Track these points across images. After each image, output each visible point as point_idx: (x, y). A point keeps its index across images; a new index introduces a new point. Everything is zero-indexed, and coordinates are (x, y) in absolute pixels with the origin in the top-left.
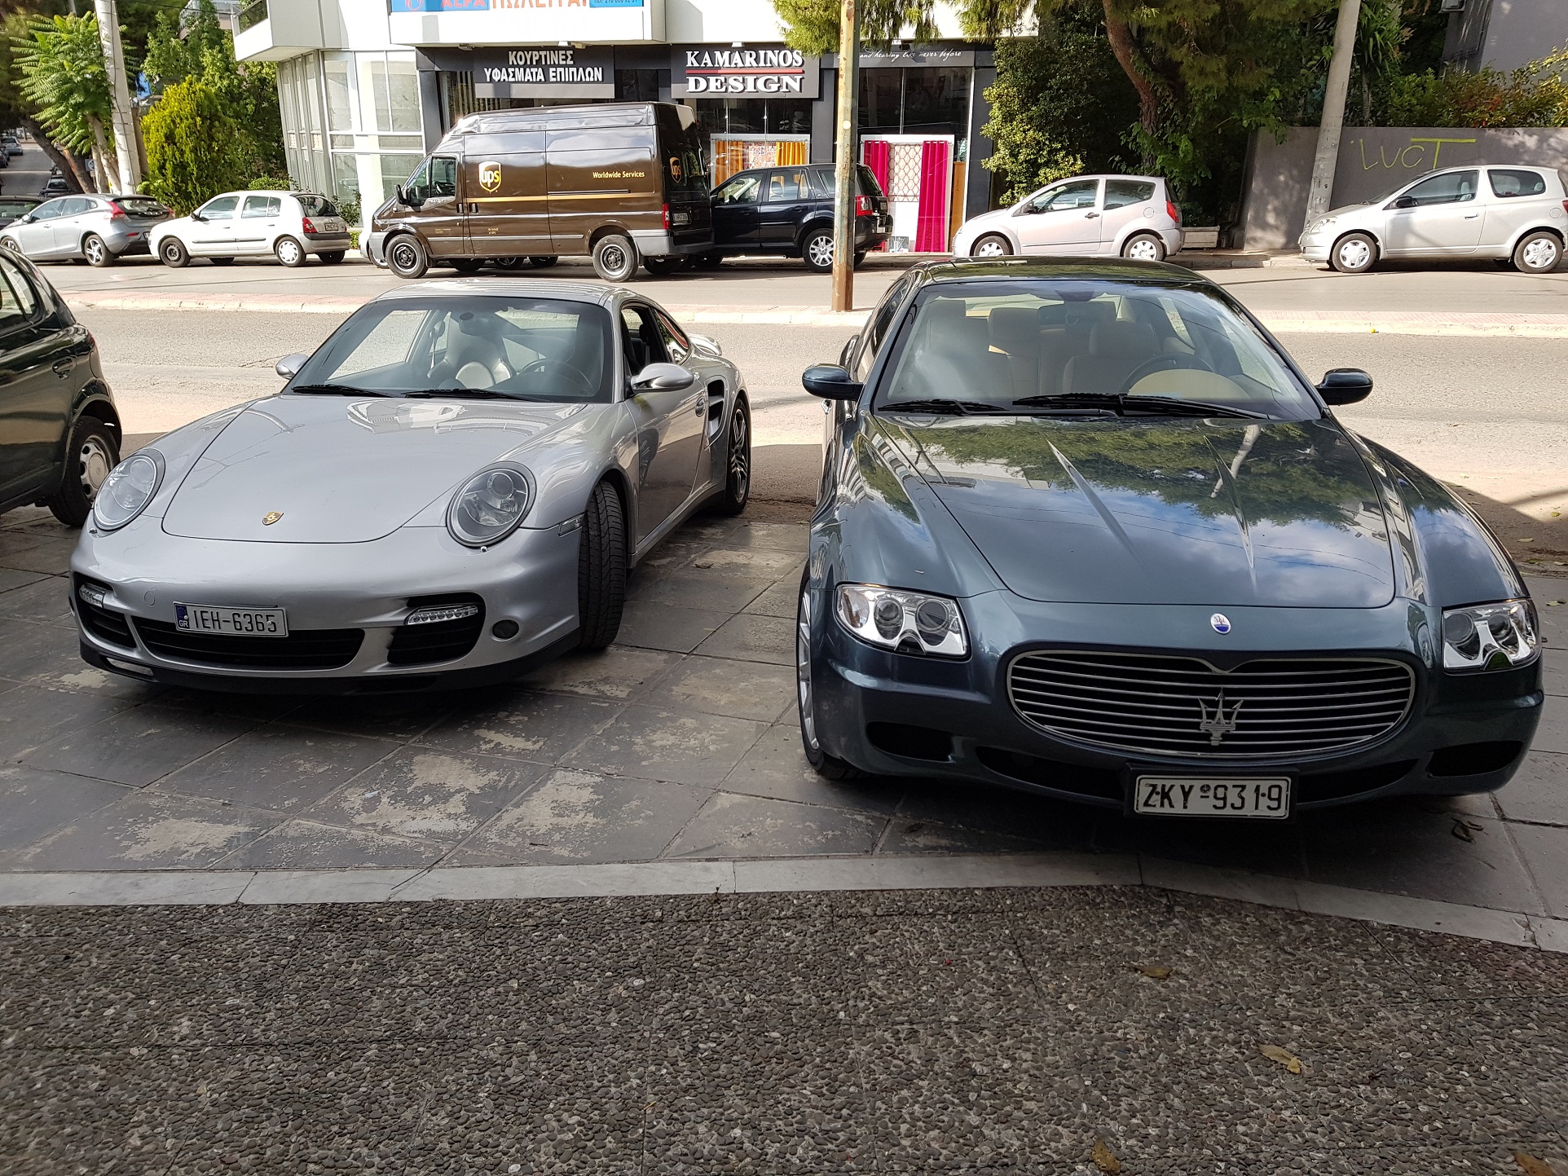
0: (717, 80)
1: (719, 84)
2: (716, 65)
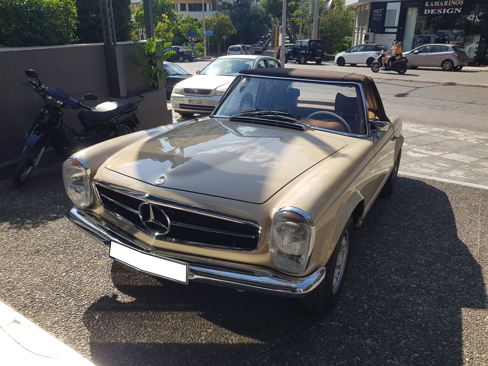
0: (434, 10)
1: (434, 11)
2: (434, 6)
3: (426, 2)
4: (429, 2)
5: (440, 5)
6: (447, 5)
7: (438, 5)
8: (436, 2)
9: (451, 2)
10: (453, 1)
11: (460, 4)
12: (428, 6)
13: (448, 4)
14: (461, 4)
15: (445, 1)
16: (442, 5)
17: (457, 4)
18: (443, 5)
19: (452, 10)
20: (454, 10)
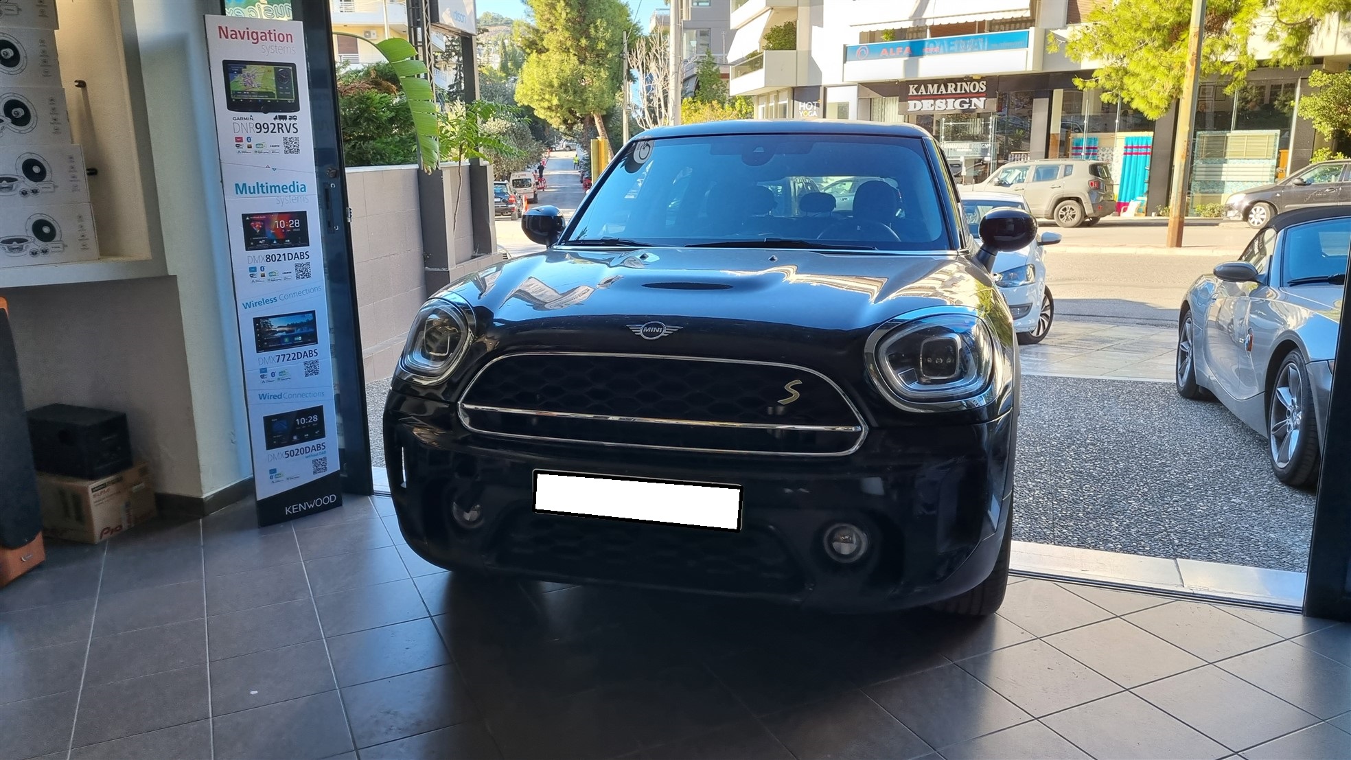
3: (911, 86)
4: (916, 86)
5: (939, 93)
6: (954, 92)
7: (935, 93)
8: (930, 86)
9: (962, 85)
10: (964, 84)
11: (980, 91)
12: (915, 93)
13: (956, 89)
14: (982, 89)
15: (949, 85)
16: (944, 92)
17: (974, 90)
18: (947, 91)
19: (965, 103)
20: (970, 102)
